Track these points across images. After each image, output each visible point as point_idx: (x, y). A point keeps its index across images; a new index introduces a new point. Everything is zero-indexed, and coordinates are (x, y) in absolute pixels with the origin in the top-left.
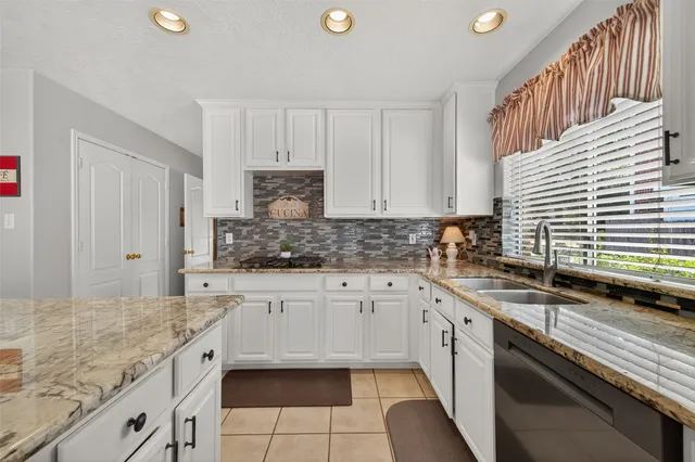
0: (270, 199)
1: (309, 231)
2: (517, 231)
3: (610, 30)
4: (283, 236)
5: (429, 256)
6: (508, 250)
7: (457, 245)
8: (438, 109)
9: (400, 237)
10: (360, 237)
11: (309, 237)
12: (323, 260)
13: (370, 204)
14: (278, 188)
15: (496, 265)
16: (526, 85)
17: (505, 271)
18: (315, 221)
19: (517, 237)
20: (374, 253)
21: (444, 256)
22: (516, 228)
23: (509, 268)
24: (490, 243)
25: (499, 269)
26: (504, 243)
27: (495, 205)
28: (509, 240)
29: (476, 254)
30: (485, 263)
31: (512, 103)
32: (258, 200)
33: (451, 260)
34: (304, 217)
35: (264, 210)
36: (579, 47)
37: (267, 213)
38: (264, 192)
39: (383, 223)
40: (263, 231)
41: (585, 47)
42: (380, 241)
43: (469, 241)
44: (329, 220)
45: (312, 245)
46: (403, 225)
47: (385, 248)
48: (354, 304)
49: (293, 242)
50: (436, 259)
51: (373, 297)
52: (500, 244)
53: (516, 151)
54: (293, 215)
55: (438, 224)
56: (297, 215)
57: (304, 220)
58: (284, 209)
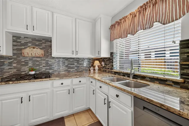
0: (23, 47)
1: (44, 62)
2: (117, 62)
3: (153, 3)
4: (30, 64)
5: (90, 70)
6: (115, 68)
7: (98, 66)
8: (94, 22)
9: (80, 64)
10: (66, 64)
11: (44, 65)
12: (51, 74)
13: (71, 52)
14: (27, 43)
15: (111, 72)
16: (123, 18)
17: (114, 74)
18: (47, 58)
19: (117, 64)
20: (72, 70)
21: (94, 70)
22: (116, 61)
23: (116, 73)
24: (109, 65)
25: (113, 74)
26: (114, 66)
27: (111, 54)
28: (115, 65)
29: (104, 69)
30: (107, 71)
31: (119, 23)
32: (16, 47)
33: (97, 71)
34: (42, 56)
35: (19, 52)
36: (142, 7)
37: (21, 53)
38: (20, 44)
39: (75, 59)
40: (19, 62)
41: (144, 7)
42: (74, 66)
43: (102, 65)
44: (54, 58)
45: (46, 68)
46: (81, 60)
47: (76, 68)
48: (66, 91)
49: (36, 67)
50: (92, 71)
51: (74, 87)
52: (113, 66)
53: (120, 38)
54: (36, 55)
55: (92, 60)
56: (38, 55)
57: (41, 57)
58: (31, 52)
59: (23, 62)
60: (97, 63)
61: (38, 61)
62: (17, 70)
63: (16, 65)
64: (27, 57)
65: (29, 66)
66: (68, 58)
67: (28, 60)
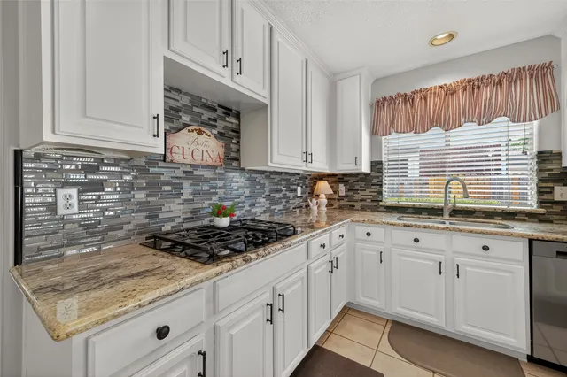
1: (222, 184)
4: (187, 192)
7: (327, 195)
9: (292, 191)
10: (267, 191)
14: (178, 110)
17: (386, 212)
18: (229, 170)
24: (365, 193)
25: (380, 211)
27: (372, 166)
29: (343, 202)
30: (358, 207)
33: (323, 209)
34: (218, 164)
39: (282, 177)
40: (154, 184)
42: (281, 195)
43: (337, 193)
46: (294, 179)
47: (284, 202)
49: (203, 201)
50: (314, 209)
51: (334, 253)
52: (380, 193)
54: (204, 159)
55: (309, 178)
56: (209, 159)
57: (216, 167)
58: (192, 147)
59: (168, 183)
60: (324, 187)
61: (206, 180)
62: (147, 217)
63: (148, 196)
64: (178, 165)
65: (185, 200)
66: (270, 172)
67: (181, 178)
